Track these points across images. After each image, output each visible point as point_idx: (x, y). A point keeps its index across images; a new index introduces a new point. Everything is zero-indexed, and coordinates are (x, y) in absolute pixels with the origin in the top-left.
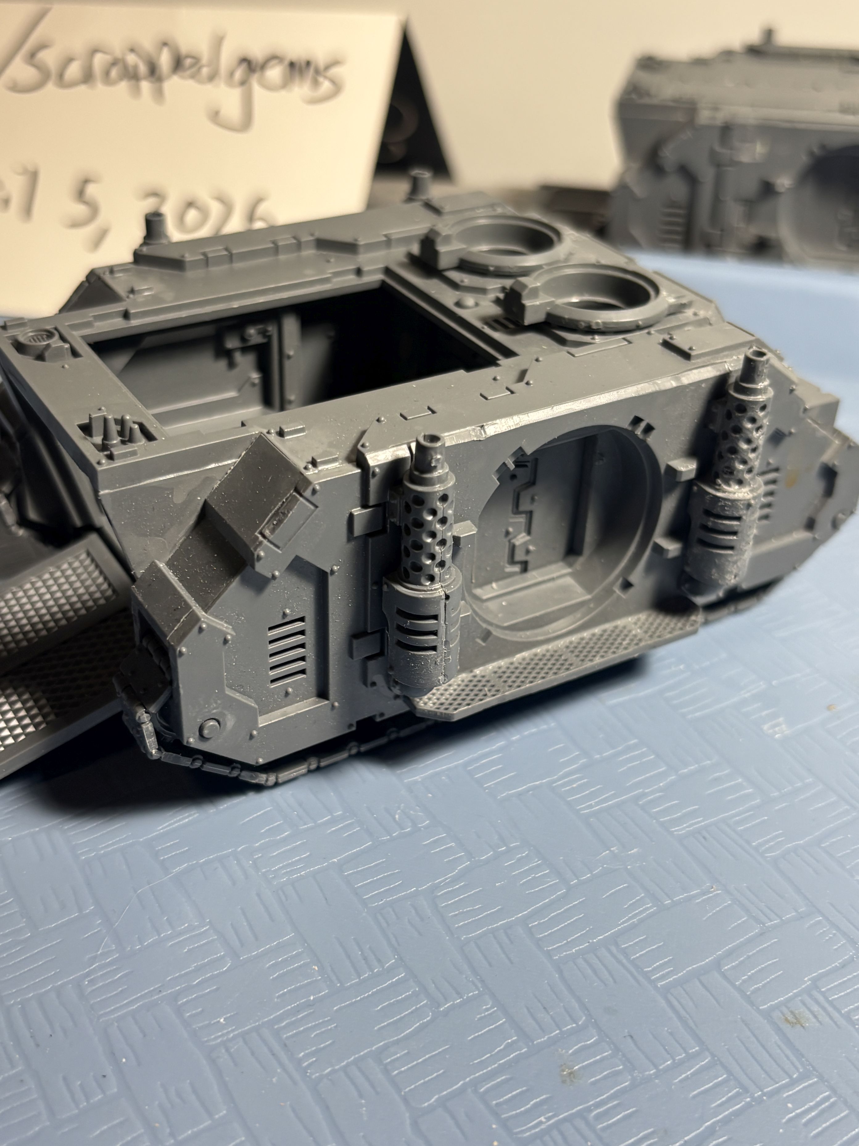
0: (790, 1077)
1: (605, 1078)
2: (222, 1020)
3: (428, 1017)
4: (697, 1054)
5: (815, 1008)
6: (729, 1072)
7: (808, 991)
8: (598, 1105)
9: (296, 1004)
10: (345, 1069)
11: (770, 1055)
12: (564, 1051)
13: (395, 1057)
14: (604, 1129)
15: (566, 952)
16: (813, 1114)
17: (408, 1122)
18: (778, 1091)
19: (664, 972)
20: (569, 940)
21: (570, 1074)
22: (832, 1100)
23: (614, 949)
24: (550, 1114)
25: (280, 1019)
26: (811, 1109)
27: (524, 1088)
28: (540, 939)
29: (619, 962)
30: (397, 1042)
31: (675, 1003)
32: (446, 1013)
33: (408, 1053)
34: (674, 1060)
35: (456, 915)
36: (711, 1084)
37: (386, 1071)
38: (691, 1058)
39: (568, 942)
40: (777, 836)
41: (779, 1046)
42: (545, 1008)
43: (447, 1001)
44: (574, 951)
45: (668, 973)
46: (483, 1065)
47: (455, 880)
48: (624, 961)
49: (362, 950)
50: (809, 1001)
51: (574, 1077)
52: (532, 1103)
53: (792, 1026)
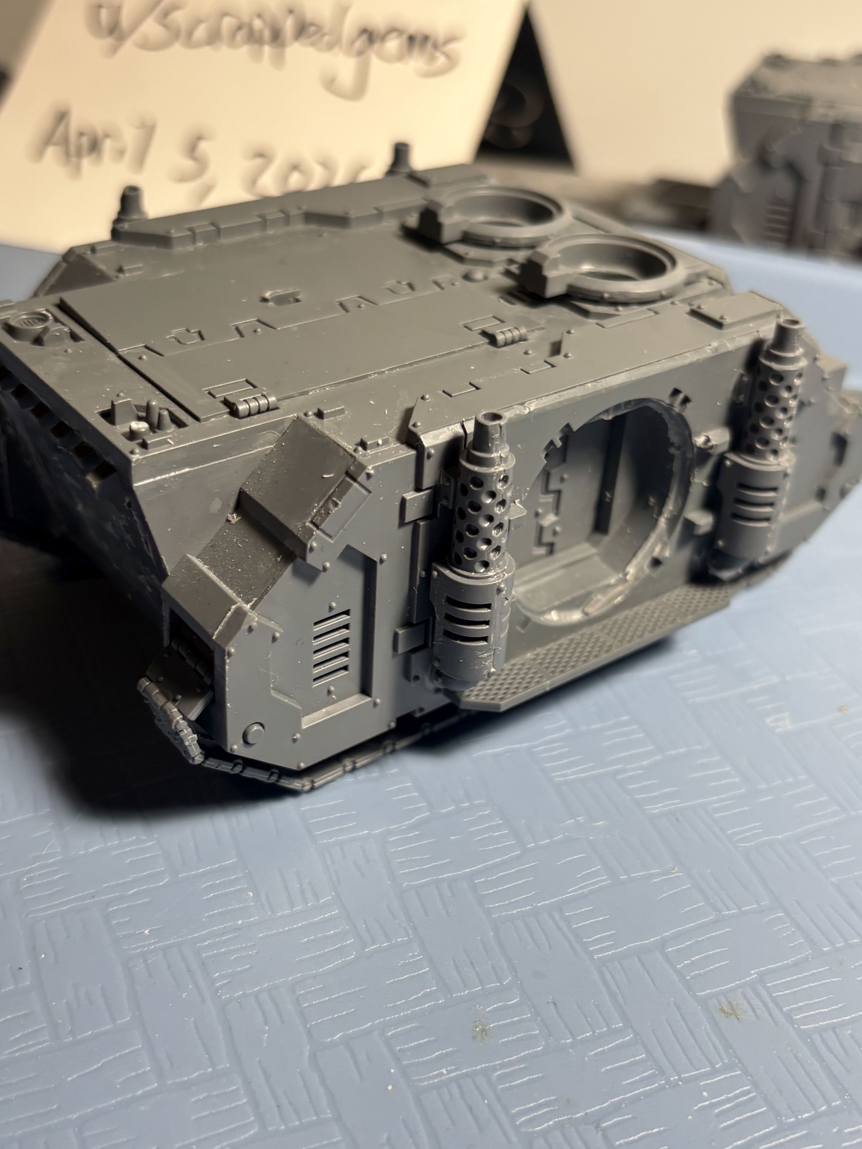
0: (712, 1065)
1: (518, 1040)
2: (147, 932)
3: (351, 955)
4: (619, 1031)
5: (756, 1002)
6: (649, 1053)
7: (752, 985)
8: (503, 1066)
9: (223, 926)
10: (257, 995)
11: (696, 1041)
12: (482, 1008)
13: (309, 990)
14: (505, 1090)
15: (506, 911)
16: (728, 1106)
17: (307, 1054)
18: (697, 1078)
19: (604, 945)
20: (512, 901)
21: (483, 1030)
22: (751, 1095)
23: (557, 916)
24: (453, 1067)
25: (205, 938)
26: (728, 1100)
27: (432, 1039)
28: (483, 896)
29: (559, 928)
30: (315, 976)
31: (608, 977)
32: (371, 954)
33: (323, 987)
34: (594, 1032)
35: (402, 862)
36: (627, 1062)
37: (297, 1002)
38: (612, 1033)
39: (511, 903)
40: (755, 828)
41: (708, 1034)
42: (472, 963)
43: (374, 942)
44: (515, 912)
45: (607, 946)
46: (396, 1009)
47: (410, 828)
48: (565, 929)
49: (300, 883)
50: (750, 994)
51: (486, 1035)
52: (436, 1054)
53: (727, 1017)
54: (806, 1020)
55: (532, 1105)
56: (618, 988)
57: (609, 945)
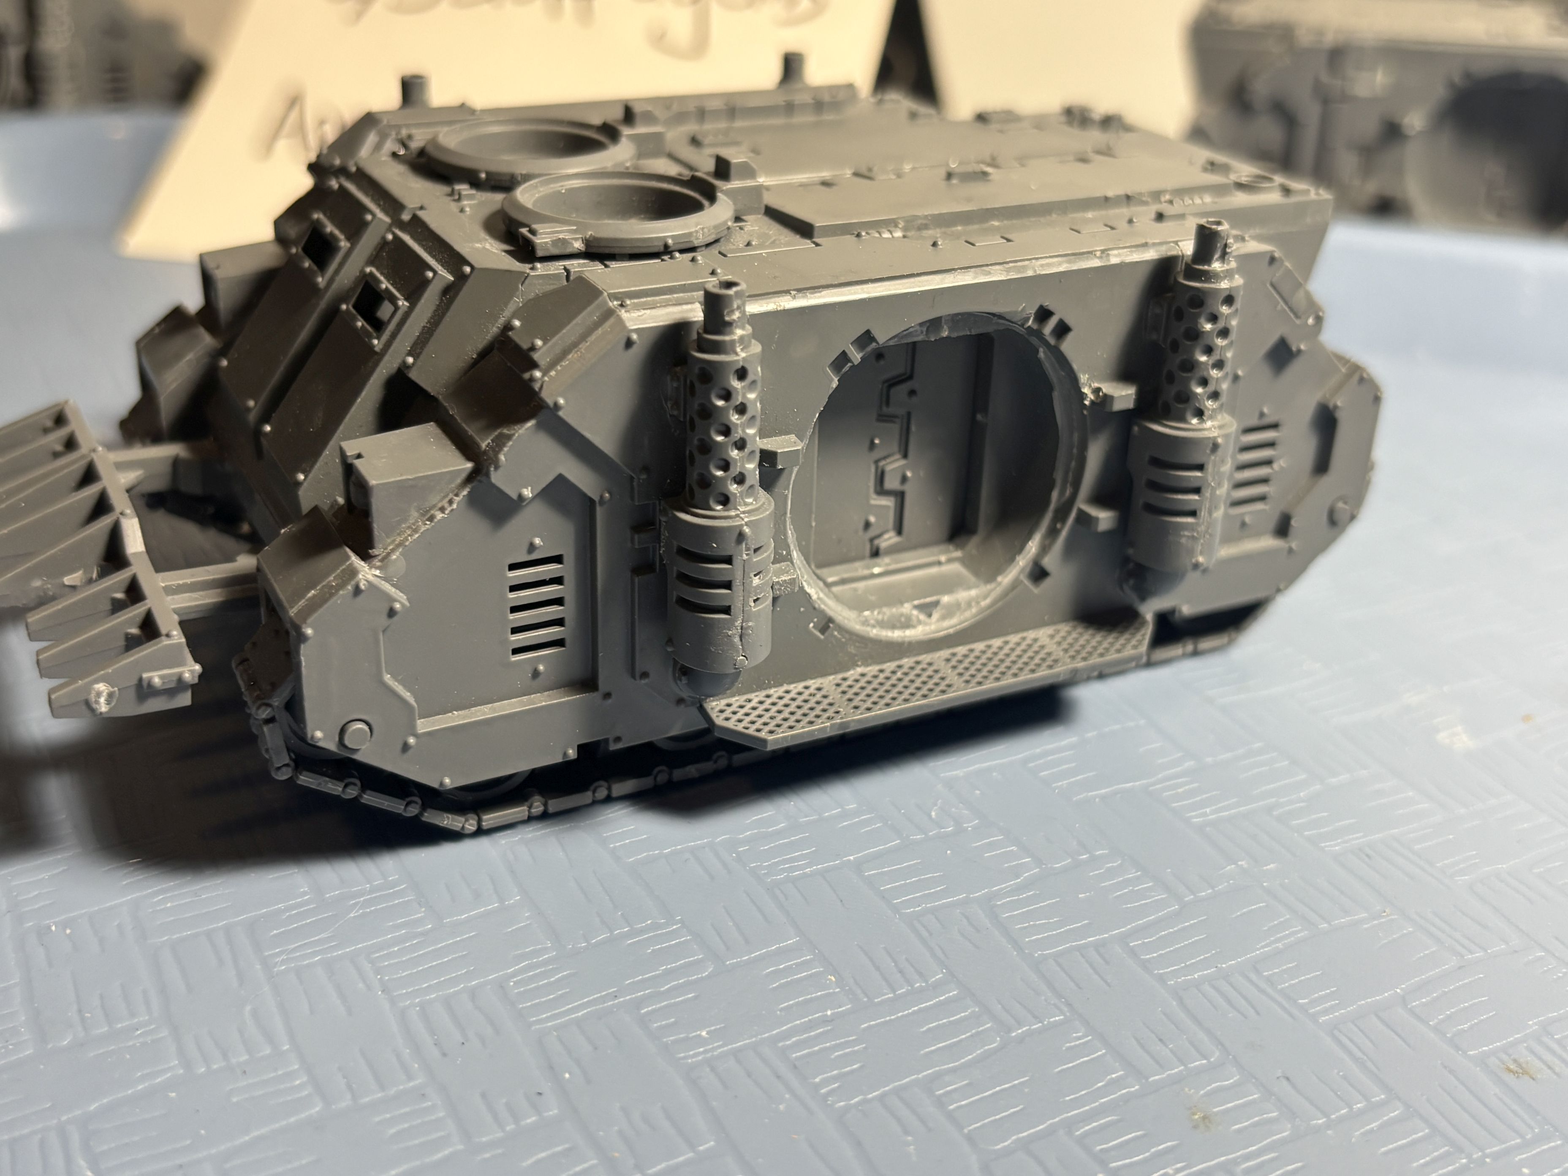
0: (1522, 1136)
1: (1255, 1125)
2: (704, 1033)
3: (994, 1043)
4: (1383, 1104)
5: (1548, 1057)
6: (1433, 1127)
7: (1535, 1037)
8: (1248, 1157)
9: (806, 1019)
10: (881, 1098)
11: (1489, 1109)
12: (1192, 1091)
13: (951, 1088)
15: (1185, 976)
17: (976, 1166)
18: (1507, 1152)
19: (1326, 1005)
20: (1188, 963)
21: (1204, 1118)
23: (1253, 976)
24: (1179, 1165)
25: (785, 1035)
27: (1140, 1132)
28: (1148, 960)
29: (1262, 991)
30: (954, 1070)
31: (1347, 1042)
32: (1021, 1040)
33: (970, 1084)
34: (1351, 1108)
35: (1025, 928)
36: (1408, 1140)
37: (940, 1102)
38: (1375, 1107)
39: (1186, 966)
40: (1470, 858)
41: (1501, 1099)
42: (1161, 1040)
43: (1020, 1024)
44: (1196, 976)
45: (1332, 1007)
46: (1077, 1103)
47: (1018, 889)
48: (1269, 990)
49: (895, 962)
50: (1537, 1048)
51: (1210, 1122)
52: (1154, 1150)
53: (1518, 1077)
56: (1364, 1053)
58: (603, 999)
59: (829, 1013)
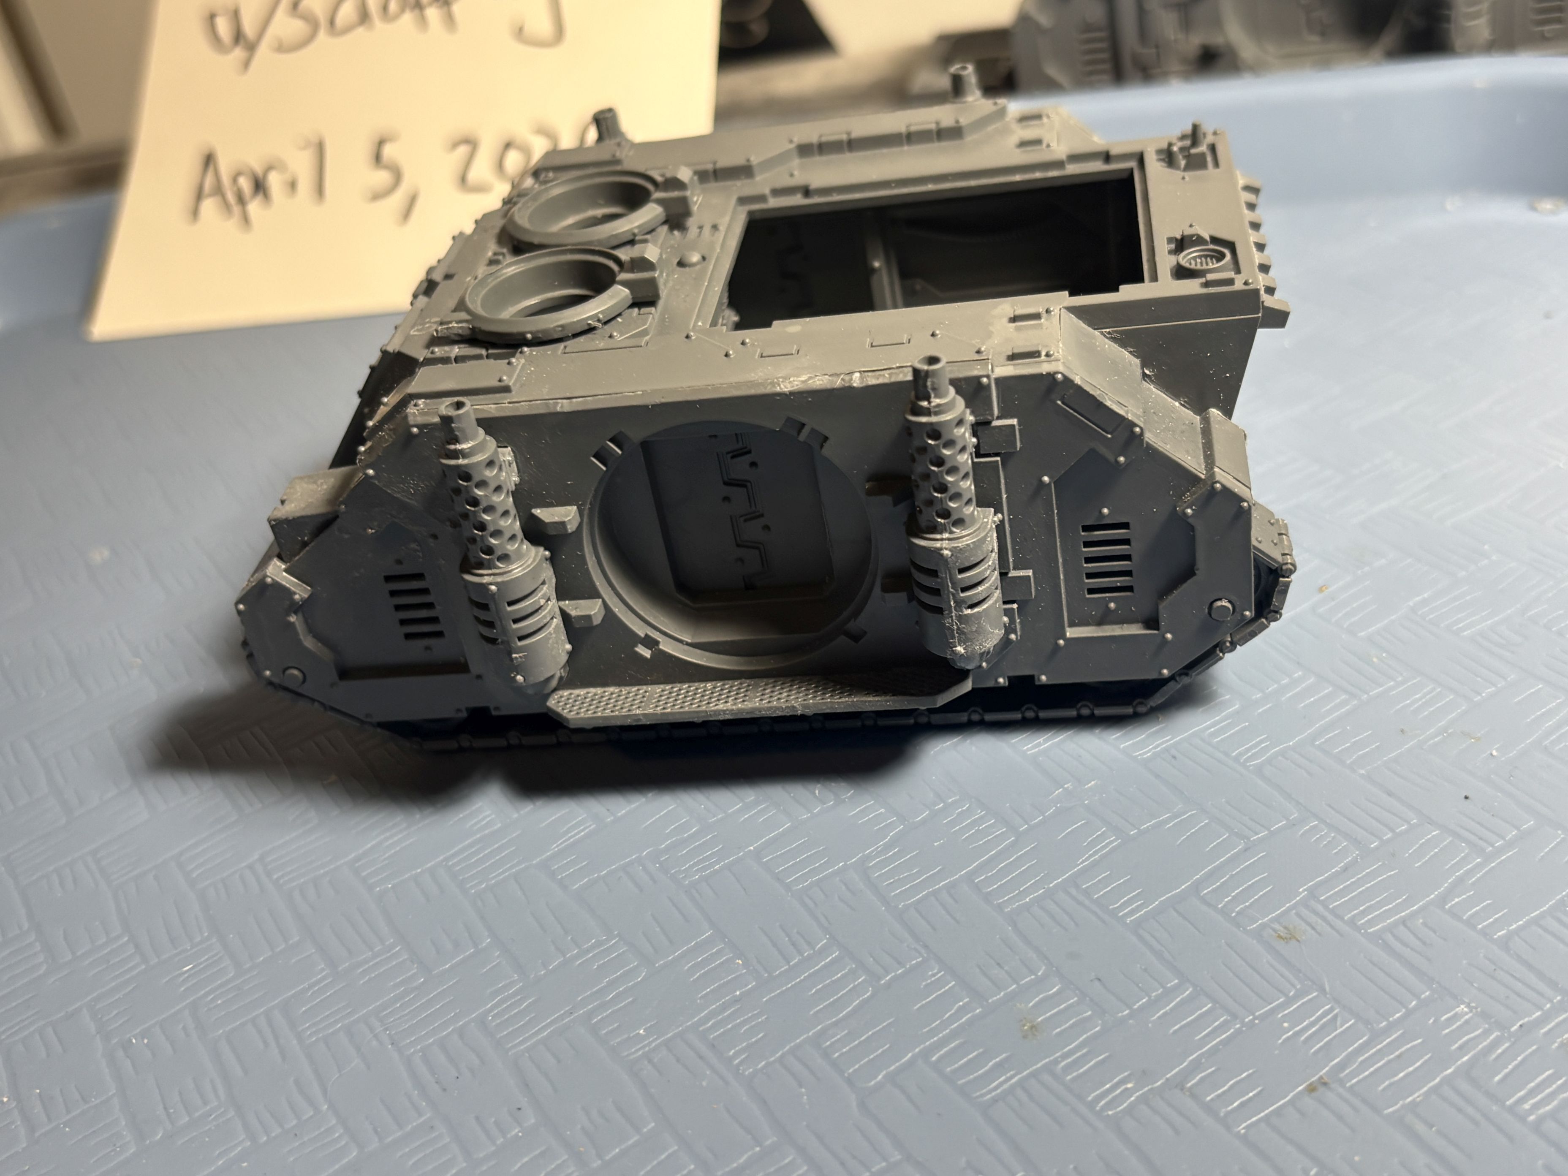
0: (1286, 995)
1: (1071, 1027)
2: (641, 1032)
3: (868, 992)
4: (1176, 988)
5: (1313, 919)
6: (1214, 1001)
7: (1304, 903)
8: (1065, 1056)
9: (721, 1002)
10: (780, 1059)
11: (1262, 977)
12: (1023, 1005)
13: (836, 1038)
14: (1074, 1079)
15: (1019, 902)
16: (1314, 1029)
17: (854, 1104)
18: (1273, 1011)
19: (1133, 906)
20: (1021, 889)
21: (1032, 1027)
22: (1335, 1012)
23: (1073, 891)
24: (1012, 1073)
25: (706, 1019)
26: (1312, 1024)
27: (981, 1050)
28: (990, 893)
29: (1080, 903)
30: (836, 1024)
31: (1148, 938)
32: (889, 985)
33: (849, 1033)
34: (1150, 997)
35: (891, 883)
36: (1194, 1016)
37: (826, 1055)
38: (1169, 993)
39: (1020, 892)
40: (1261, 742)
41: (1272, 966)
42: (998, 964)
43: (887, 973)
44: (1028, 900)
46: (933, 1032)
47: (888, 847)
48: (1087, 902)
49: (788, 935)
50: (1305, 912)
51: (1036, 1030)
52: (991, 1064)
53: (1287, 942)
54: (1371, 923)
55: (1108, 1086)
56: (1163, 946)
57: (1138, 906)
58: (562, 1017)
59: (738, 993)
